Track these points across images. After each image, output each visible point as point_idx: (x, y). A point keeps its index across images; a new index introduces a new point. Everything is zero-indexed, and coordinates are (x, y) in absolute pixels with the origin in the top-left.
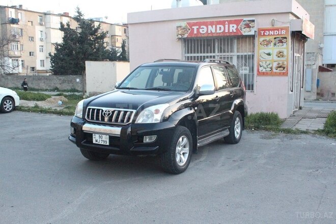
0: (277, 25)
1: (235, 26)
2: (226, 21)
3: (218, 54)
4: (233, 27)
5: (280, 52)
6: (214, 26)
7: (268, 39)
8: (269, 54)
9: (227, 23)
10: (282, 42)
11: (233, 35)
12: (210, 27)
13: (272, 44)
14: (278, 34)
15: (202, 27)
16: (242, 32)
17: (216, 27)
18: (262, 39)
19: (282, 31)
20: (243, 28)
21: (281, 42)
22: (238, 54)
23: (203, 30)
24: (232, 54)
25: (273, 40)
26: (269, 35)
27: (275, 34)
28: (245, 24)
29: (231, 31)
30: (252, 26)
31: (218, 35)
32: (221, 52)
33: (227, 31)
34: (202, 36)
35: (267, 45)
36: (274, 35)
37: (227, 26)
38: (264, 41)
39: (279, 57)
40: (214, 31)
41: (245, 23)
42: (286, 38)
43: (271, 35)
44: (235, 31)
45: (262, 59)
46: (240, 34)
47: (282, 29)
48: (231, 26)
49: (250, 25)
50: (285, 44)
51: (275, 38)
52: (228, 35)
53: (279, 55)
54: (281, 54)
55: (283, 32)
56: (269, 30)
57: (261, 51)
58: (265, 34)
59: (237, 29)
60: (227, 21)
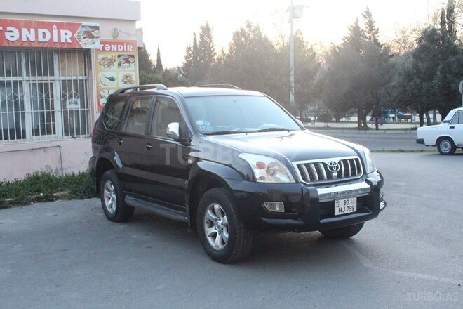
0: (121, 38)
1: (70, 34)
2: (53, 23)
3: (27, 78)
4: (66, 34)
5: (127, 77)
6: (33, 30)
7: (109, 56)
8: (112, 79)
9: (55, 26)
10: (129, 62)
11: (66, 47)
12: (25, 31)
13: (116, 64)
14: (123, 51)
15: (9, 29)
16: (80, 43)
17: (36, 32)
18: (101, 56)
19: (128, 46)
20: (82, 37)
21: (127, 61)
22: (63, 78)
23: (12, 34)
24: (52, 78)
25: (117, 58)
26: (110, 51)
27: (119, 50)
28: (85, 32)
29: (63, 40)
30: (95, 36)
31: (41, 45)
32: (34, 74)
33: (56, 40)
34: (11, 45)
35: (109, 65)
36: (117, 51)
37: (55, 32)
38: (104, 58)
39: (126, 83)
40: (32, 38)
41: (84, 29)
42: (133, 56)
43: (114, 51)
44: (69, 41)
45: (103, 86)
46: (77, 47)
47: (127, 44)
48: (63, 32)
49: (93, 33)
50: (132, 65)
51: (119, 56)
52: (58, 46)
53: (126, 80)
54: (128, 78)
55: (130, 48)
56: (110, 43)
57: (101, 74)
58: (106, 48)
59: (72, 38)
60: (56, 23)
